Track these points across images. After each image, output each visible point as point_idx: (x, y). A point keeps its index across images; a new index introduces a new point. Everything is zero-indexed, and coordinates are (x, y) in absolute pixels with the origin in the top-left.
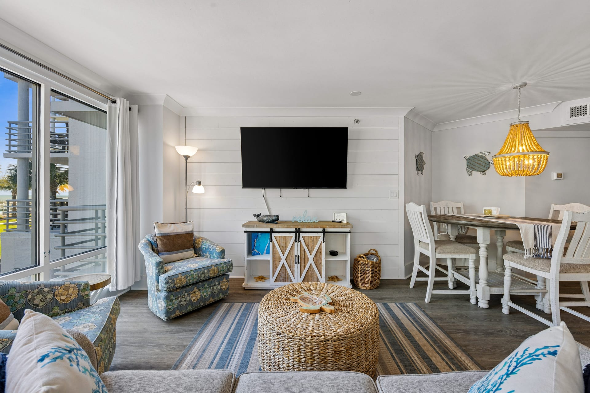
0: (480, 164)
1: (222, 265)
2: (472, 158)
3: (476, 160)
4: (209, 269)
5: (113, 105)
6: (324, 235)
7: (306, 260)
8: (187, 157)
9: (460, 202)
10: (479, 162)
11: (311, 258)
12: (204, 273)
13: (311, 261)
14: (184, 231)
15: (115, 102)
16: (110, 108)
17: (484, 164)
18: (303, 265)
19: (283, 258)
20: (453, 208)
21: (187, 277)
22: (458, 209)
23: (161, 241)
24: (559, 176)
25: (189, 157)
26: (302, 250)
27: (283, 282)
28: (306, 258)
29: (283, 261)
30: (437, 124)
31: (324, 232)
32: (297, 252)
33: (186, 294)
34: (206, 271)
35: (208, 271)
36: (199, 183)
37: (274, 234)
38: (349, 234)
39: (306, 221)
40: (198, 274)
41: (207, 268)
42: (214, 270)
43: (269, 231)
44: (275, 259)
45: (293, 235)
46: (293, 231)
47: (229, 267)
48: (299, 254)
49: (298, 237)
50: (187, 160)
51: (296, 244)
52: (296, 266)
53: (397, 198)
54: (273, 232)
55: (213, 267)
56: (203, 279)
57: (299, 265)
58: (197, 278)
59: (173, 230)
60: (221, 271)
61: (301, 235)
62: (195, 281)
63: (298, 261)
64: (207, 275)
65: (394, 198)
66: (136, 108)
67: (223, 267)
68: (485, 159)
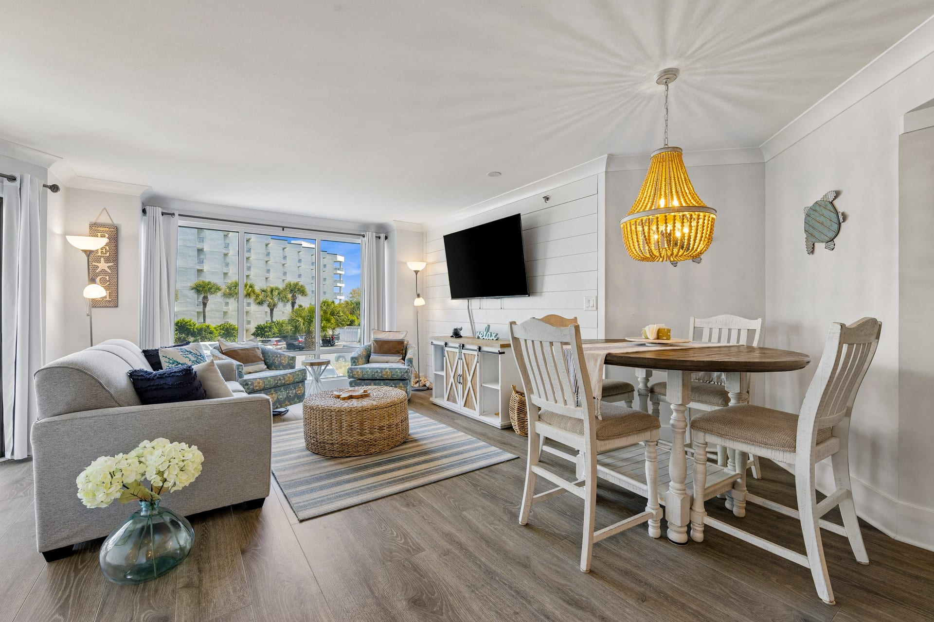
0: (822, 224)
1: (397, 370)
2: (812, 212)
3: (816, 214)
4: (383, 371)
5: (363, 239)
6: (478, 353)
7: (466, 382)
8: (416, 272)
10: (822, 219)
11: (469, 379)
12: (377, 372)
13: (469, 384)
15: (364, 236)
16: (362, 241)
17: (828, 223)
18: (464, 386)
19: (452, 375)
20: (739, 330)
21: (362, 372)
22: (751, 333)
23: (373, 344)
25: (418, 271)
26: (464, 369)
27: (452, 401)
28: (466, 379)
29: (452, 380)
31: (479, 350)
32: (460, 371)
34: (379, 371)
35: (381, 372)
36: (418, 296)
37: (447, 349)
38: (500, 355)
39: (487, 337)
40: (372, 372)
41: (382, 369)
42: (387, 372)
43: (443, 344)
44: (448, 376)
45: (457, 350)
46: (458, 346)
47: (403, 373)
48: (462, 373)
49: (460, 353)
50: (416, 274)
51: (459, 361)
52: (460, 386)
53: (595, 308)
54: (446, 346)
55: (387, 370)
56: (378, 378)
57: (462, 386)
58: (371, 374)
59: (385, 337)
60: (394, 375)
61: (464, 351)
62: (370, 377)
63: (461, 382)
64: (380, 375)
65: (590, 309)
66: (383, 236)
67: (397, 372)
68: (832, 209)
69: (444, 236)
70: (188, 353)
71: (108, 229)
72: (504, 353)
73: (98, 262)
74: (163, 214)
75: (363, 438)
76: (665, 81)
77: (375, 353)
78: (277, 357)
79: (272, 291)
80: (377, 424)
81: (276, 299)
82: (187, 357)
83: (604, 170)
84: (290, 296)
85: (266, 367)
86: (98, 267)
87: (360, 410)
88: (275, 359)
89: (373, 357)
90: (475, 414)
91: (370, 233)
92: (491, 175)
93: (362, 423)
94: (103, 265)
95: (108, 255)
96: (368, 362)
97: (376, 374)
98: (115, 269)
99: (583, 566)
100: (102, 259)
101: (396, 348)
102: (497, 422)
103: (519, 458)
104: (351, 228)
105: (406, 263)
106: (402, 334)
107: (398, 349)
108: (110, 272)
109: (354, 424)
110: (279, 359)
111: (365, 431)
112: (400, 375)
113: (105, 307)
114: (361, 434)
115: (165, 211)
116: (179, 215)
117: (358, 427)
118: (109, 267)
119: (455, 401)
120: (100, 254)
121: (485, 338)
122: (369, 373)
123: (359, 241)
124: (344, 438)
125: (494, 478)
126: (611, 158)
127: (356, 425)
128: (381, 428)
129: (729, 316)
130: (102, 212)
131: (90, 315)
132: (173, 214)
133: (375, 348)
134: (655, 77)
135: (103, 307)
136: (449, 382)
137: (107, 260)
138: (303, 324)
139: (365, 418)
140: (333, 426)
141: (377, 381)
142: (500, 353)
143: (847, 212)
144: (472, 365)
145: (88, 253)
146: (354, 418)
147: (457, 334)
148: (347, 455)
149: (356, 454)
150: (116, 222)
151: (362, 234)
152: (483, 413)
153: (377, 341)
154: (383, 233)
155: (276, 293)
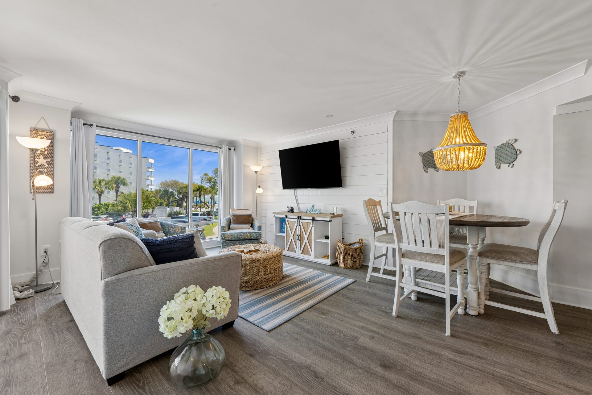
0: (506, 154)
1: (254, 233)
2: (499, 148)
3: (503, 150)
5: (220, 150)
6: (313, 221)
7: (303, 239)
8: (256, 172)
9: (474, 201)
10: (506, 152)
11: (306, 237)
12: (241, 235)
13: (306, 240)
14: (245, 214)
15: (221, 148)
16: (219, 151)
17: (510, 155)
18: (302, 242)
19: (292, 235)
20: (465, 206)
21: (231, 236)
22: (471, 208)
23: (232, 217)
25: (257, 171)
26: (302, 231)
27: (292, 252)
28: (304, 237)
29: (291, 238)
31: (314, 219)
32: (298, 233)
33: (232, 244)
34: (242, 235)
35: (244, 235)
36: (259, 187)
37: (287, 219)
38: (329, 223)
39: (313, 212)
40: (238, 235)
41: (244, 233)
42: (247, 235)
43: (285, 217)
44: (288, 236)
45: (296, 220)
46: (297, 218)
47: (257, 235)
48: (300, 234)
49: (299, 222)
50: (256, 173)
51: (298, 227)
52: (298, 242)
53: (386, 195)
54: (286, 218)
55: (247, 234)
56: (241, 239)
57: (300, 241)
58: (237, 237)
59: (240, 213)
60: (252, 236)
61: (301, 221)
62: (236, 238)
63: (300, 239)
64: (243, 237)
65: (383, 195)
66: (232, 148)
67: (254, 235)
68: (513, 148)
69: (279, 151)
70: (131, 226)
71: (46, 133)
72: (331, 221)
73: (37, 158)
74: (84, 124)
75: (266, 277)
76: (458, 77)
77: (234, 223)
78: (172, 227)
79: (100, 182)
80: (273, 267)
81: (103, 188)
82: (131, 229)
83: (393, 119)
84: (114, 186)
85: (164, 234)
86: (37, 162)
87: (264, 258)
88: (170, 229)
89: (232, 226)
90: (311, 258)
91: (225, 146)
92: (326, 116)
93: (265, 267)
94: (42, 161)
95: (46, 153)
96: (229, 229)
97: (240, 237)
98: (51, 164)
99: (448, 333)
100: (41, 156)
101: (247, 220)
102: (328, 262)
103: (356, 281)
104: (212, 142)
105: (249, 166)
106: (250, 210)
107: (248, 220)
108: (47, 166)
109: (261, 268)
110: (174, 229)
111: (267, 272)
112: (256, 236)
113: (44, 193)
114: (265, 274)
115: (85, 122)
116: (97, 126)
117: (263, 270)
118: (47, 162)
119: (294, 251)
120: (39, 152)
121: (312, 213)
122: (236, 236)
123: (217, 151)
124: (254, 277)
125: (355, 293)
126: (398, 113)
127: (262, 269)
128: (275, 270)
129: (458, 199)
130: (40, 120)
131: (35, 199)
132: (92, 125)
133: (233, 220)
134: (454, 74)
135: (41, 193)
136: (289, 240)
137: (45, 157)
138: (131, 205)
139: (267, 264)
140: (247, 271)
141: (241, 241)
142: (330, 221)
143: (521, 149)
144: (308, 229)
145: (34, 151)
146: (261, 265)
147: (292, 210)
148: (257, 288)
149: (262, 287)
150: (52, 127)
151: (220, 146)
152: (316, 257)
153: (234, 216)
154: (232, 146)
155: (103, 184)
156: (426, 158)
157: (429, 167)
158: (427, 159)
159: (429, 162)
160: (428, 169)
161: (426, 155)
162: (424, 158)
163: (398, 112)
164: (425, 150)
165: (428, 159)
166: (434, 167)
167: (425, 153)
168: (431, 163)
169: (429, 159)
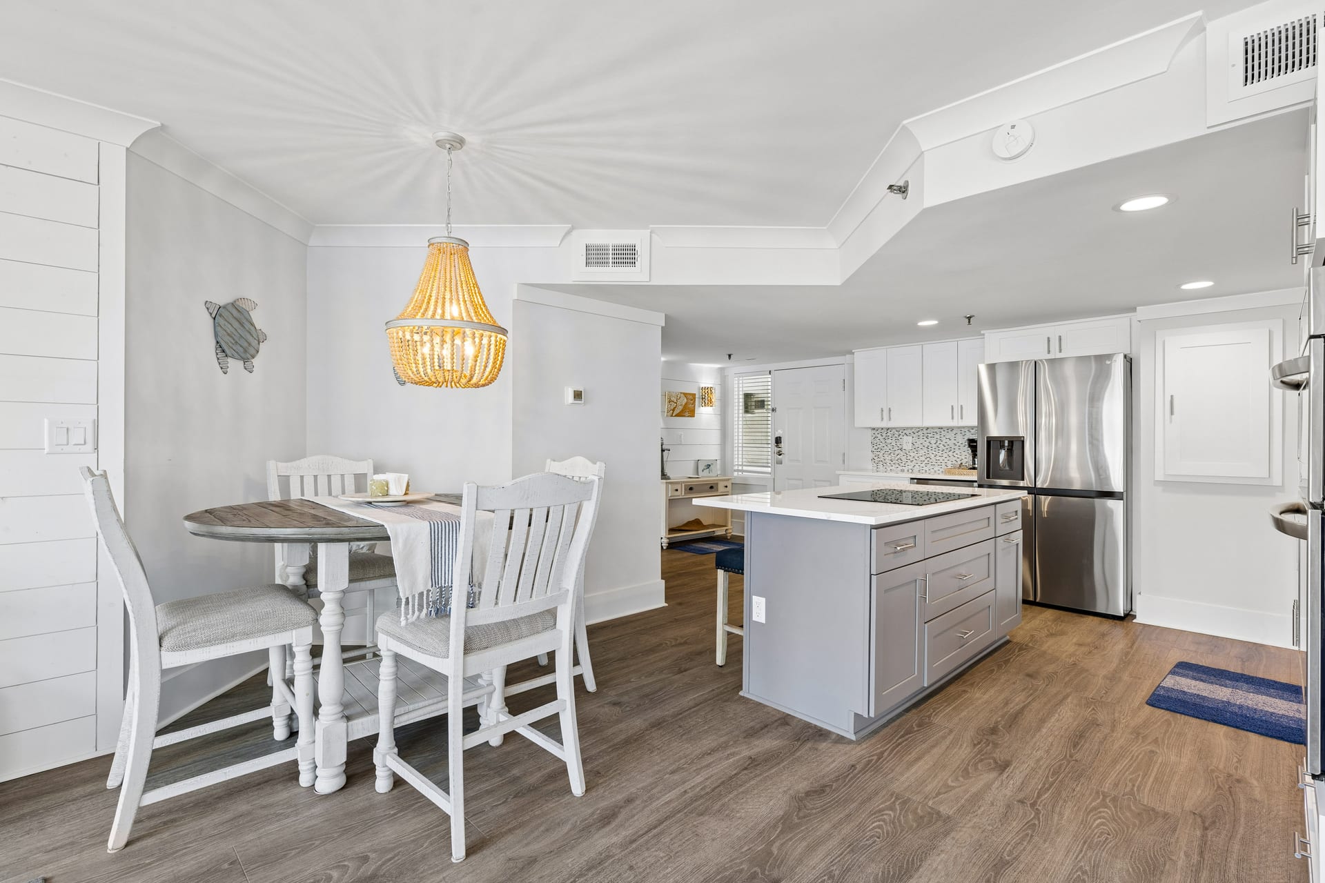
9: (366, 460)
24: (578, 395)
30: (317, 225)
53: (90, 446)
65: (71, 448)
76: (448, 146)
83: (128, 145)
156: (226, 323)
157: (233, 357)
158: (230, 329)
159: (234, 340)
160: (230, 360)
161: (225, 314)
162: (222, 322)
163: (163, 127)
164: (222, 299)
165: (229, 326)
166: (243, 355)
167: (225, 307)
168: (236, 342)
169: (233, 330)
